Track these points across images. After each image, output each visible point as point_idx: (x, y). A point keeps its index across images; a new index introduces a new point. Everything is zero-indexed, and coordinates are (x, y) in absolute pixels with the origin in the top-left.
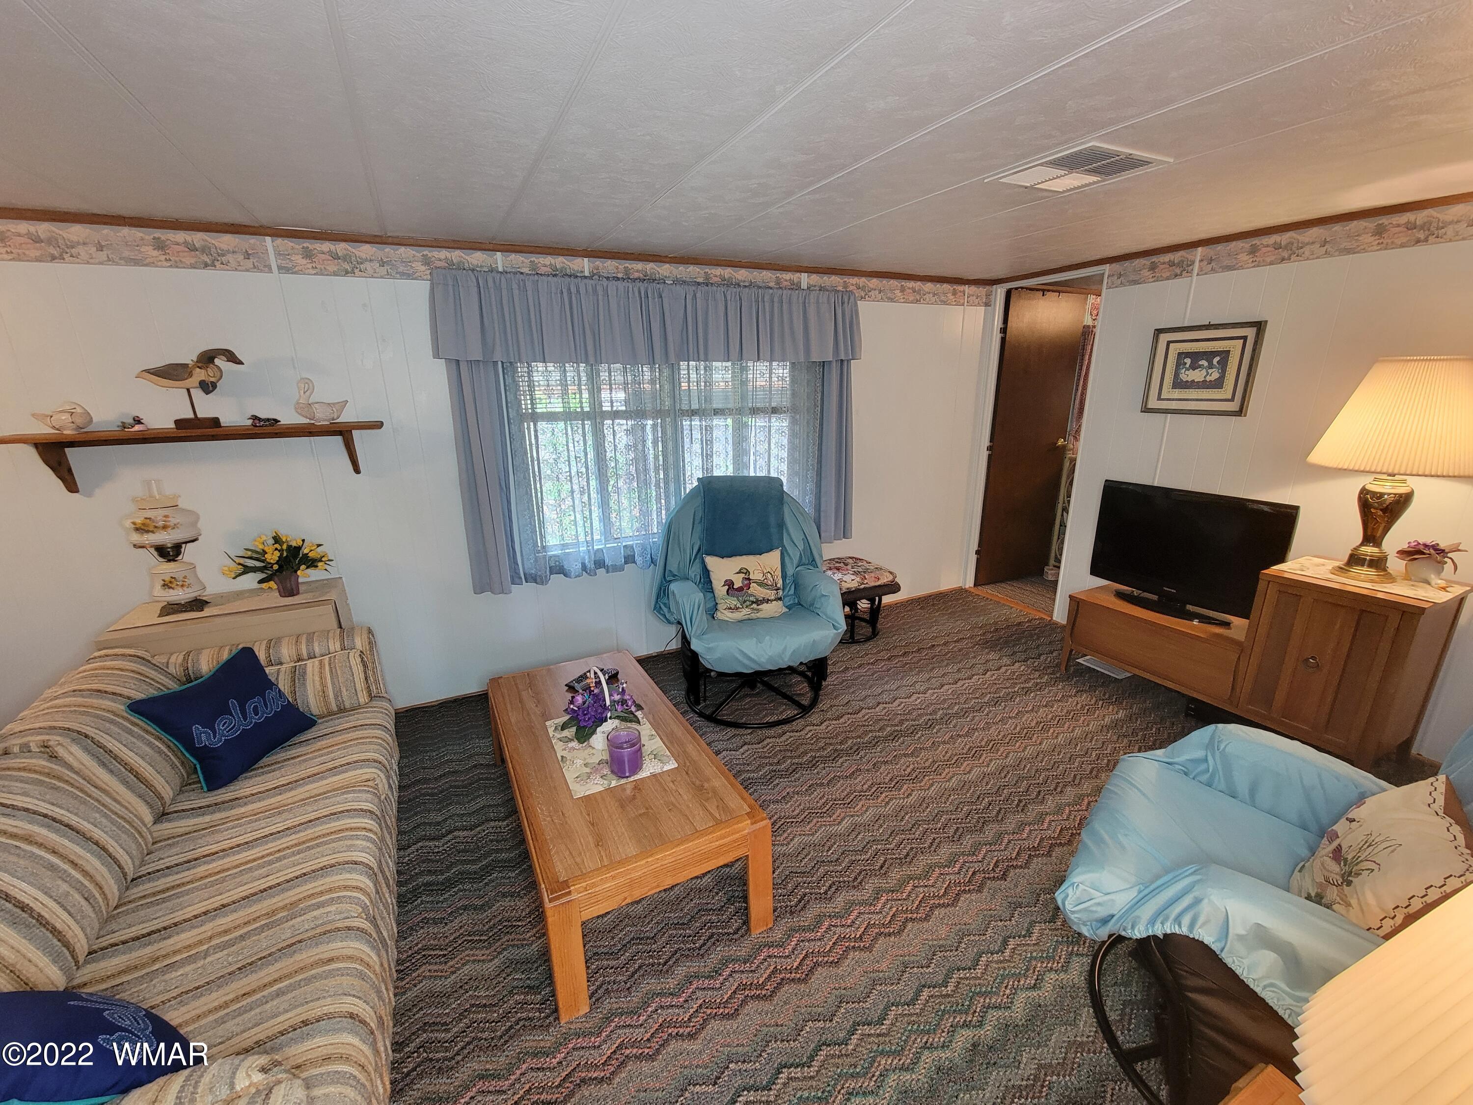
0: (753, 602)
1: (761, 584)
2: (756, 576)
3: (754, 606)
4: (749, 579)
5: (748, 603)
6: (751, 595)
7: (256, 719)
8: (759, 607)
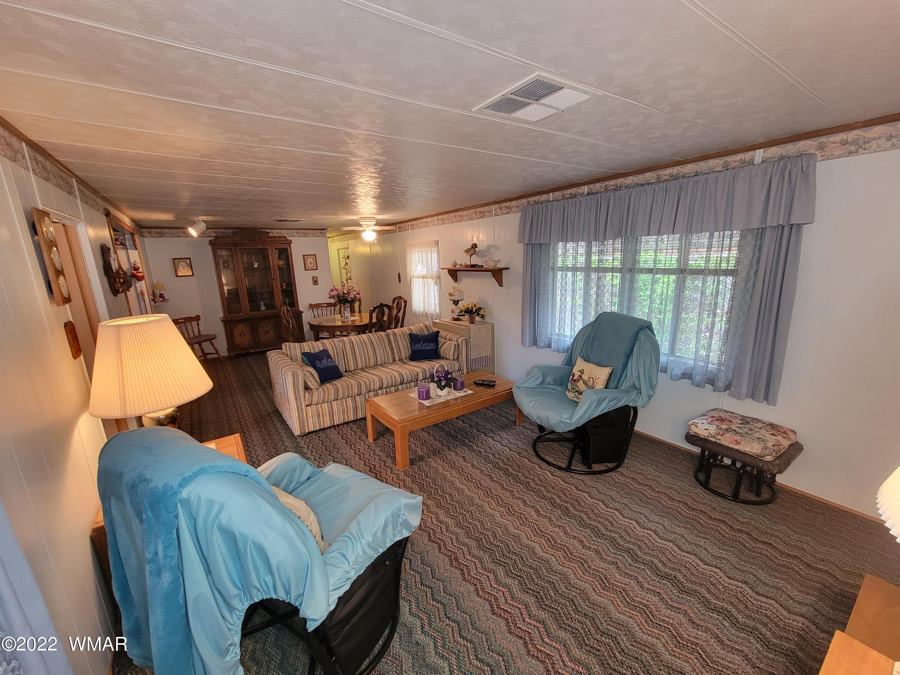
0: (577, 391)
1: (585, 383)
2: (585, 377)
3: (577, 393)
4: (581, 377)
5: (574, 390)
6: (577, 387)
7: (423, 348)
8: (579, 396)
